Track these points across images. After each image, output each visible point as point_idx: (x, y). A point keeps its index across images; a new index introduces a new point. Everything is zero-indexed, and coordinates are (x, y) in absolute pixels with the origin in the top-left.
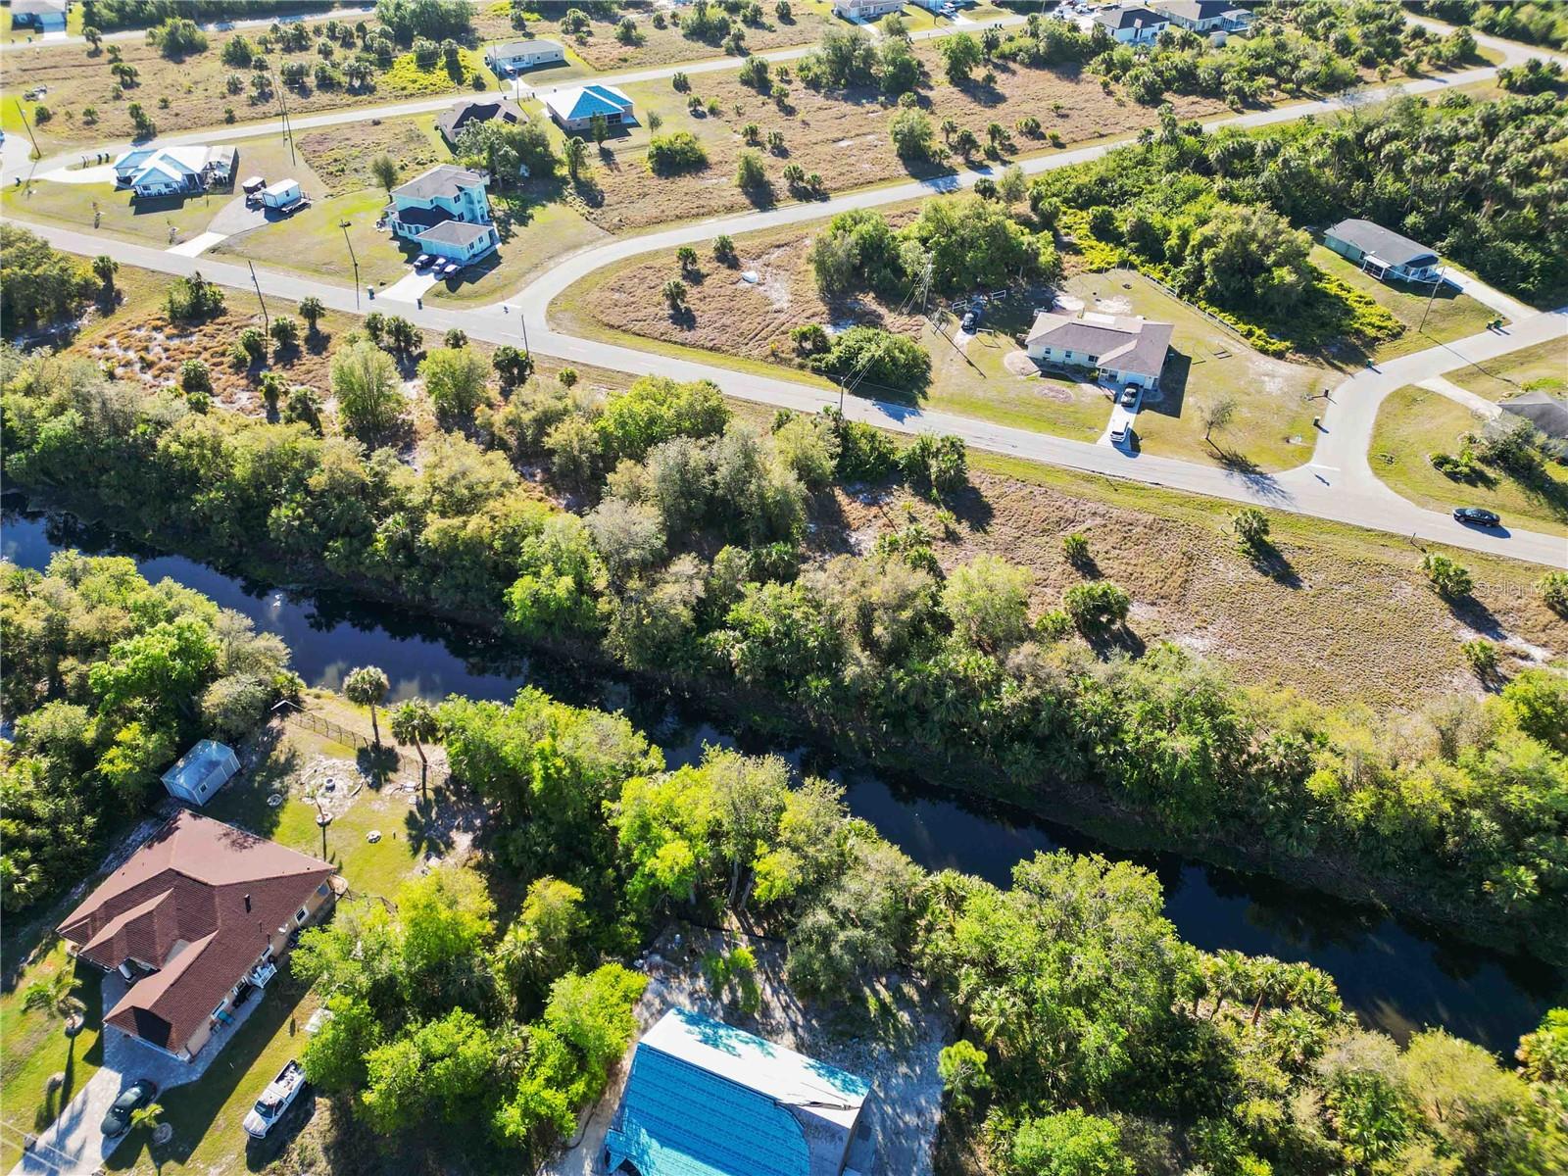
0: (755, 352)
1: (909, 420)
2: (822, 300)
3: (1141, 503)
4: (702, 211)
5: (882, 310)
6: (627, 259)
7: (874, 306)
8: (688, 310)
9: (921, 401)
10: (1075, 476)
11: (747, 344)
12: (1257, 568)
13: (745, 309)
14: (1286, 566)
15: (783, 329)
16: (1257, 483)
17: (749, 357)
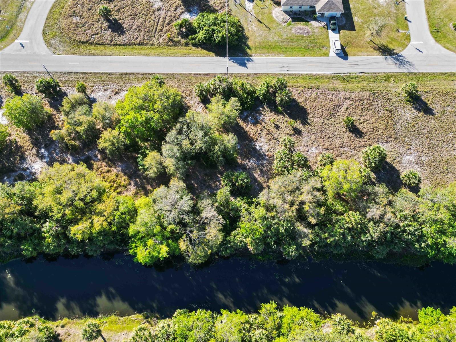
0: (161, 40)
1: (249, 65)
3: (360, 85)
8: (115, 20)
9: (248, 51)
10: (329, 78)
11: (155, 36)
12: (416, 108)
13: (142, 13)
14: (425, 104)
15: (167, 21)
16: (397, 60)
17: (159, 45)
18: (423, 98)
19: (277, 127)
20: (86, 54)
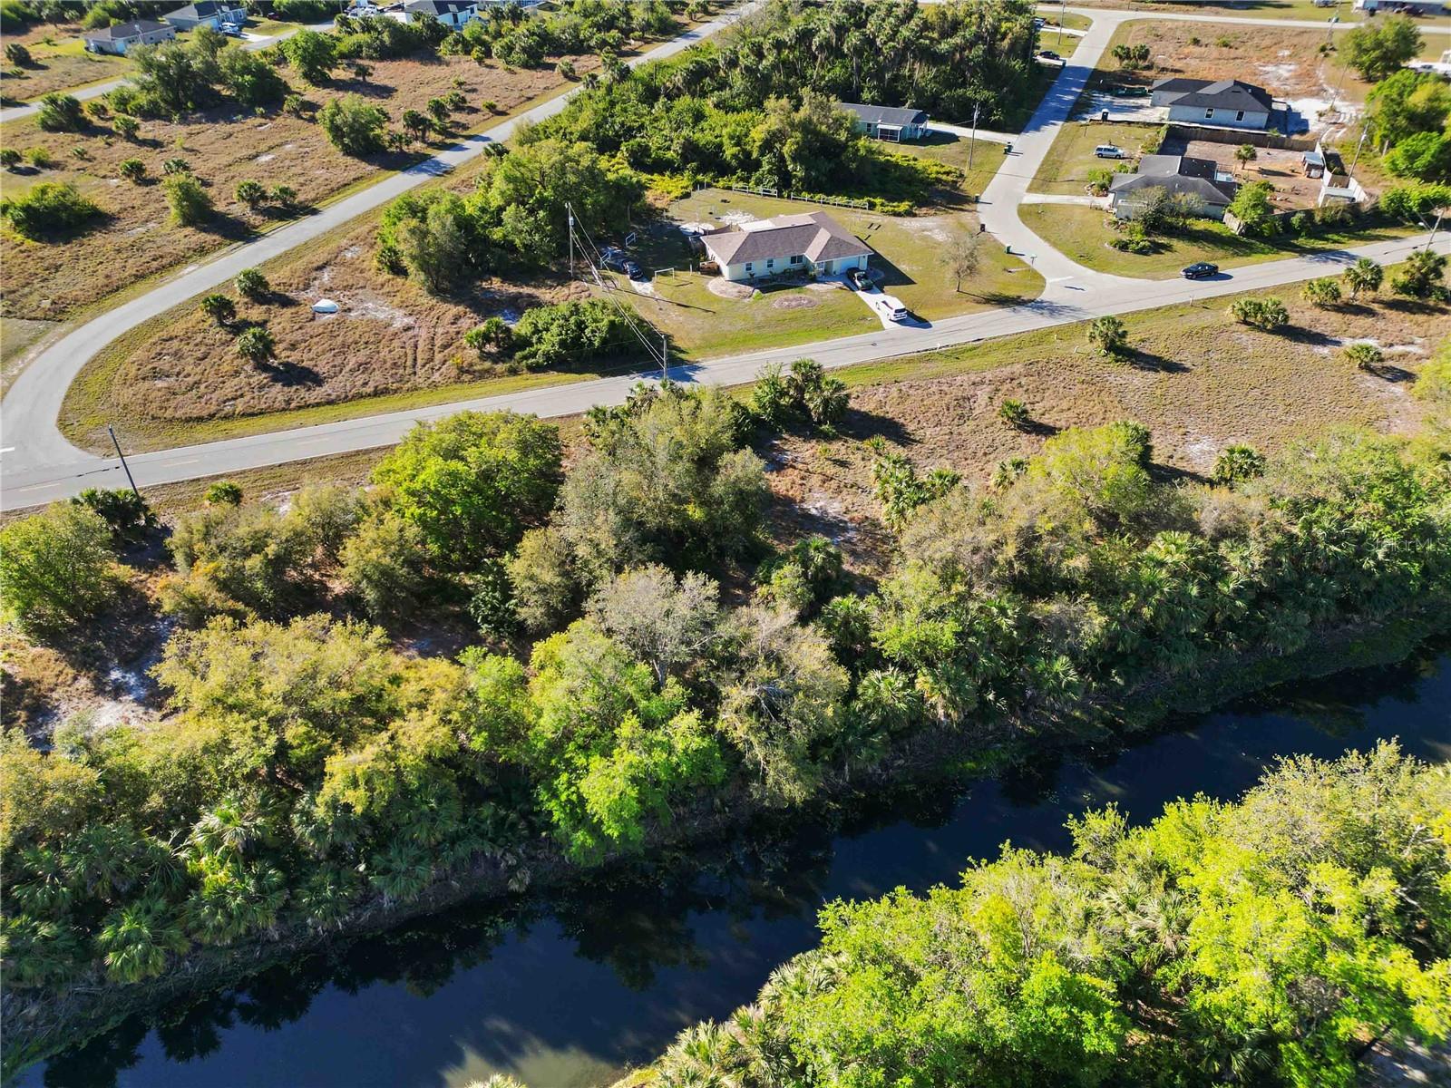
0: (436, 377)
1: (697, 376)
2: (445, 300)
3: (990, 359)
4: (165, 261)
5: (526, 290)
6: (121, 340)
7: (513, 290)
8: (286, 364)
9: (684, 356)
11: (415, 373)
12: (1142, 369)
13: (363, 340)
14: (1155, 358)
15: (438, 343)
16: (1039, 308)
17: (434, 385)
18: (1145, 351)
19: (843, 464)
20: (215, 440)
